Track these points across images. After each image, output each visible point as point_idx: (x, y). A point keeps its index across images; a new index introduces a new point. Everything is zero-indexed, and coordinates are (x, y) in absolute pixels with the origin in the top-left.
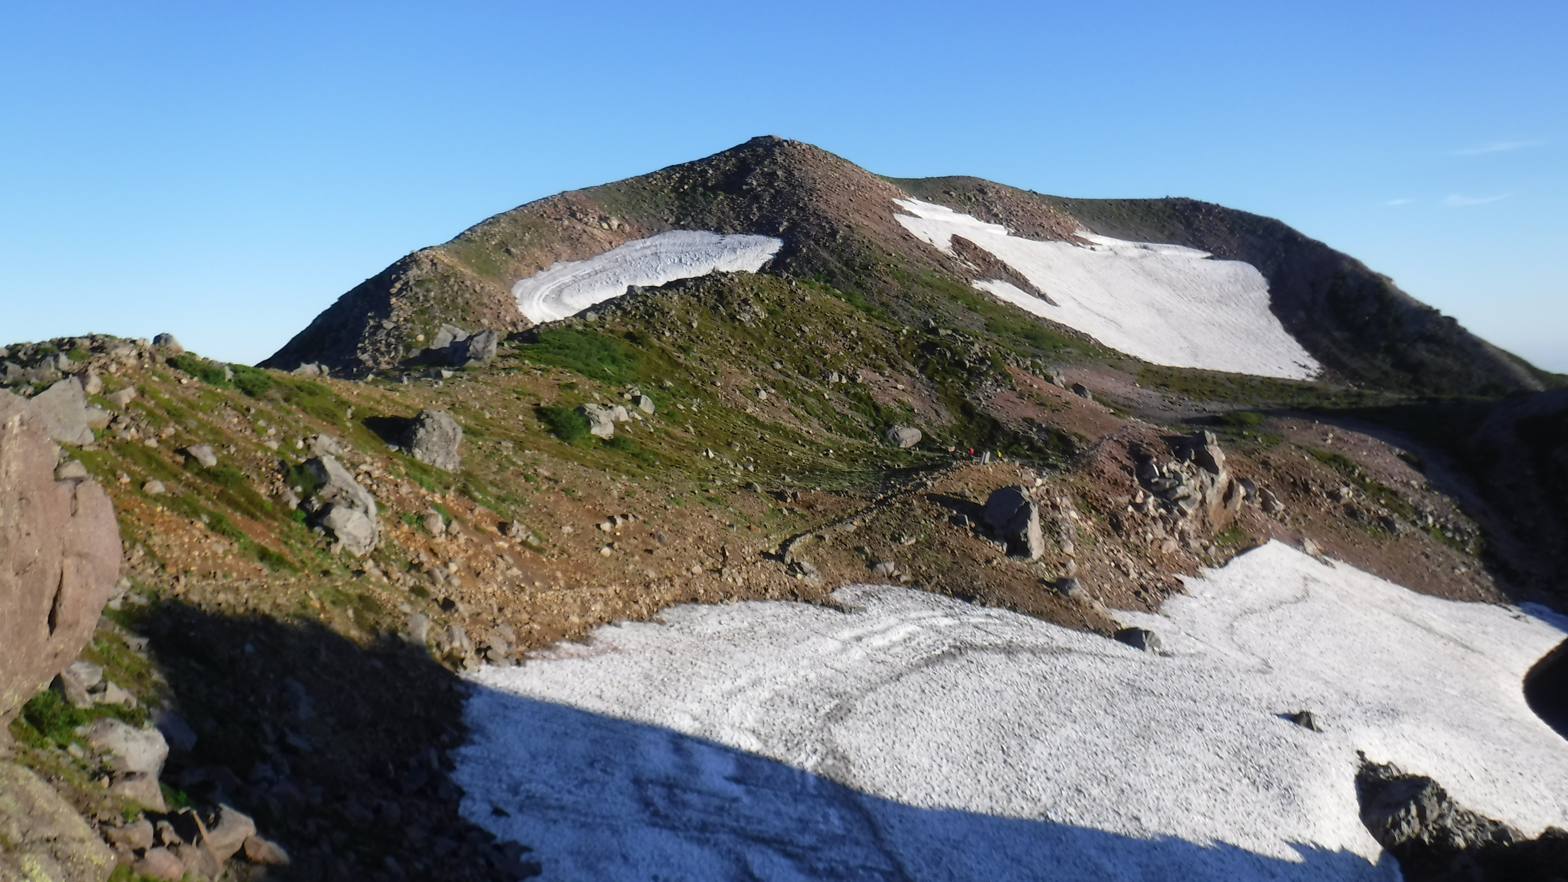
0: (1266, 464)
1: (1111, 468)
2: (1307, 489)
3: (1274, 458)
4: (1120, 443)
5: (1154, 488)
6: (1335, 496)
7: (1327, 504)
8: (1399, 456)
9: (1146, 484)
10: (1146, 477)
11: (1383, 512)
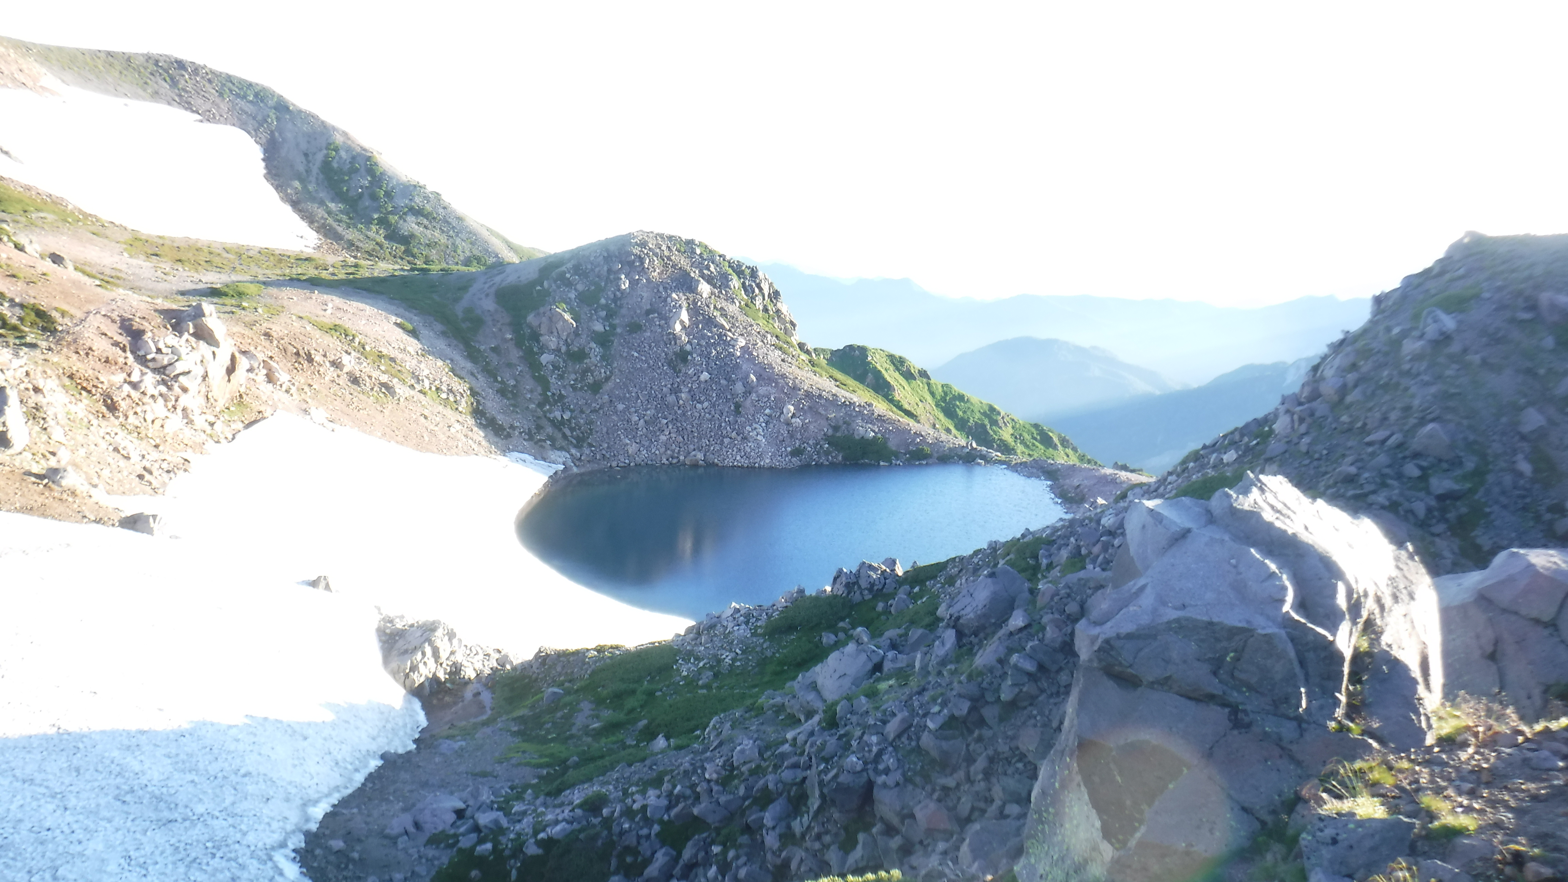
0: (267, 335)
1: (102, 346)
2: (310, 360)
3: (277, 330)
4: (109, 317)
5: (150, 364)
6: (336, 364)
7: (331, 372)
8: (396, 324)
9: (142, 360)
10: (141, 353)
11: (384, 378)
